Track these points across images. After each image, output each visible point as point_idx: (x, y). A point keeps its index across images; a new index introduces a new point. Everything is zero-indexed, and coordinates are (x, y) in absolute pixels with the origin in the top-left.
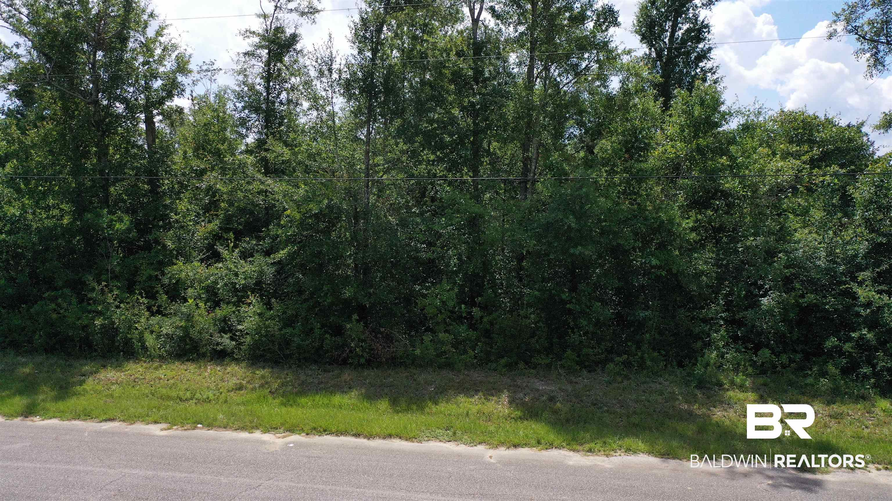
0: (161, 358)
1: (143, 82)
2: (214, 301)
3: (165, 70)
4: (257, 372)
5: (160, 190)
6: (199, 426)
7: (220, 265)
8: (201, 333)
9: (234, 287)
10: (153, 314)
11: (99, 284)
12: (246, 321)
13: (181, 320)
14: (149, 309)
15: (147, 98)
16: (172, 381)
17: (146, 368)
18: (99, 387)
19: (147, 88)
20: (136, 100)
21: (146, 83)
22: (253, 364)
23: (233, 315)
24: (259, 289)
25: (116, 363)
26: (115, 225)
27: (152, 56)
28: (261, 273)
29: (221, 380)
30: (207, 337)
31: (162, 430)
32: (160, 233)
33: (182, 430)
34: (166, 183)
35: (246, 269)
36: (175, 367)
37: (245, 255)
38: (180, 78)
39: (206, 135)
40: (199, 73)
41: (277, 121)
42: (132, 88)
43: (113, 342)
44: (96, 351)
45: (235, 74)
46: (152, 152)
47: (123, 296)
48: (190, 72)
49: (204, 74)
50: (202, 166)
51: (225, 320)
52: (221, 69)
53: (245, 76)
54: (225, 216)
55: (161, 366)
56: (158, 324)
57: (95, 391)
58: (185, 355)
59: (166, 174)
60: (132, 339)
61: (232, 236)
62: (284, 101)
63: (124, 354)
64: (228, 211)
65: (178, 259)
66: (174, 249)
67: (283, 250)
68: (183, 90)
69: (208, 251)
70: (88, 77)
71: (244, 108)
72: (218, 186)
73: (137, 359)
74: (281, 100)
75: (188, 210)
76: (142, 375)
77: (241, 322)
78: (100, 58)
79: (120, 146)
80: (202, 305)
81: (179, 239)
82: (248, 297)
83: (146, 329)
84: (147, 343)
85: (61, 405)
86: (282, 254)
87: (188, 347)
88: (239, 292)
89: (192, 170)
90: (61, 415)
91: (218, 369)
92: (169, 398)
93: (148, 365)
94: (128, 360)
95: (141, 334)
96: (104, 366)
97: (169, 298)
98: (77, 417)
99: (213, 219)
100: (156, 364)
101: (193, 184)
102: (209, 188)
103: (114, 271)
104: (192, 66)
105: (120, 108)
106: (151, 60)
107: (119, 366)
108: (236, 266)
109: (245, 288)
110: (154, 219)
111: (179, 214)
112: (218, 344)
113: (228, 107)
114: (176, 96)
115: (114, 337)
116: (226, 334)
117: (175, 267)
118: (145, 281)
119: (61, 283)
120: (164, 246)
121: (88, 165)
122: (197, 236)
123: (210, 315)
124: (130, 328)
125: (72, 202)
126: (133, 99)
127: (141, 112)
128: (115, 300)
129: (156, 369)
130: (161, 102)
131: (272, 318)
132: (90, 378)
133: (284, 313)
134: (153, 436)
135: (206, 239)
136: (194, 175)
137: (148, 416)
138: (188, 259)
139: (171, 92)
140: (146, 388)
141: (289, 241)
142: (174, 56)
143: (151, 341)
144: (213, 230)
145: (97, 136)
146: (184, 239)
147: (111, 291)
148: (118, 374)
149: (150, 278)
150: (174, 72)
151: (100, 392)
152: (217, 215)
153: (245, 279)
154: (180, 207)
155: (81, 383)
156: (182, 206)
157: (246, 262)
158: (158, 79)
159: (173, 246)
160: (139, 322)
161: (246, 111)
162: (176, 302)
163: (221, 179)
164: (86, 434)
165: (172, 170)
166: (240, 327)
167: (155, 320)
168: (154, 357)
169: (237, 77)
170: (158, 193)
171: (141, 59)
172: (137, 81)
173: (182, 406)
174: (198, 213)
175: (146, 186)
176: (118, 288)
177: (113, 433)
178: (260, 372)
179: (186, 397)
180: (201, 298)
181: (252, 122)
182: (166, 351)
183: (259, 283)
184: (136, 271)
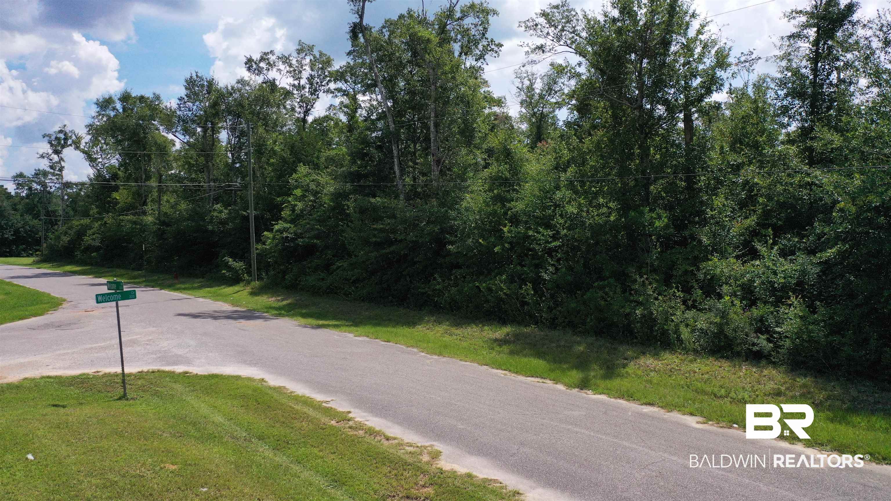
0: (696, 351)
1: (683, 82)
2: (750, 300)
3: (705, 68)
4: (798, 380)
5: (696, 186)
6: (735, 425)
7: (758, 262)
8: (736, 331)
9: (773, 286)
10: (688, 308)
11: (641, 277)
12: (786, 323)
13: (716, 317)
14: (684, 302)
15: (687, 97)
16: (706, 376)
17: (681, 360)
18: (639, 372)
19: (687, 87)
20: (676, 100)
21: (686, 83)
22: (792, 370)
23: (771, 316)
24: (801, 290)
25: (653, 351)
26: (655, 223)
27: (692, 55)
28: (804, 272)
29: (757, 382)
30: (743, 336)
31: (698, 423)
32: (696, 229)
33: (717, 427)
34: (702, 180)
35: (786, 267)
36: (708, 363)
37: (784, 253)
38: (720, 73)
39: (743, 128)
40: (737, 65)
41: (825, 105)
42: (673, 90)
43: (652, 331)
44: (636, 338)
45: (778, 61)
46: (689, 150)
47: (661, 289)
48: (729, 65)
49: (742, 65)
50: (740, 161)
51: (761, 320)
52: (760, 58)
53: (789, 60)
54: (764, 212)
55: (695, 360)
56: (693, 318)
57: (636, 375)
58: (719, 351)
59: (702, 170)
60: (668, 330)
61: (771, 232)
62: (835, 81)
63: (661, 344)
64: (767, 206)
65: (713, 255)
66: (709, 245)
67: (831, 249)
68: (722, 85)
69: (744, 248)
70: (634, 85)
71: (786, 96)
72: (756, 180)
73: (673, 350)
74: (831, 82)
75: (724, 205)
76: (677, 366)
77: (780, 323)
78: (645, 65)
79: (661, 146)
80: (737, 302)
81: (714, 235)
82: (789, 298)
83: (681, 322)
84: (682, 336)
85: (609, 383)
86: (830, 253)
87: (722, 344)
88: (777, 291)
89: (729, 165)
90: (608, 392)
91: (754, 370)
92: (704, 392)
93: (683, 358)
94: (665, 350)
95: (677, 326)
96: (644, 353)
97: (704, 293)
98: (622, 397)
99: (750, 214)
100: (691, 357)
101: (730, 179)
102: (746, 183)
103: (653, 265)
104: (731, 59)
105: (661, 110)
106: (691, 59)
107: (656, 355)
108: (774, 265)
109: (785, 288)
110: (690, 215)
111: (715, 210)
112: (754, 344)
113: (768, 96)
114: (714, 92)
115: (652, 327)
116: (763, 335)
117: (710, 262)
118: (681, 276)
119: (608, 273)
120: (700, 242)
121: (632, 166)
122: (733, 232)
123: (746, 314)
124: (666, 320)
125: (618, 200)
126: (673, 100)
127: (681, 112)
128: (654, 292)
129: (691, 361)
130: (701, 98)
131: (815, 323)
132: (632, 363)
133: (831, 318)
134: (689, 427)
135: (742, 235)
136: (729, 170)
137: (684, 406)
138: (723, 255)
139: (710, 88)
140: (681, 379)
141: (838, 238)
142: (713, 52)
143: (686, 334)
144: (750, 226)
145: (640, 138)
146: (719, 235)
147: (650, 284)
148: (656, 362)
149: (686, 272)
150: (713, 68)
151: (640, 377)
152: (755, 211)
153: (785, 278)
154: (716, 203)
155: (624, 366)
156: (719, 201)
157: (786, 259)
158: (698, 77)
159: (709, 242)
160: (675, 314)
161: (789, 99)
162: (711, 297)
163: (759, 173)
164: (630, 414)
165: (708, 166)
166: (778, 329)
167: (689, 314)
168: (689, 350)
169: (780, 63)
170: (694, 189)
171: (682, 60)
172: (678, 82)
173: (716, 403)
174: (733, 209)
175: (683, 183)
176: (657, 281)
177: (653, 418)
178: (801, 381)
179: (720, 394)
180: (736, 296)
181: (795, 109)
182: (700, 345)
183: (800, 283)
184: (672, 266)
